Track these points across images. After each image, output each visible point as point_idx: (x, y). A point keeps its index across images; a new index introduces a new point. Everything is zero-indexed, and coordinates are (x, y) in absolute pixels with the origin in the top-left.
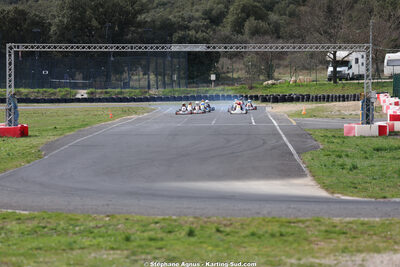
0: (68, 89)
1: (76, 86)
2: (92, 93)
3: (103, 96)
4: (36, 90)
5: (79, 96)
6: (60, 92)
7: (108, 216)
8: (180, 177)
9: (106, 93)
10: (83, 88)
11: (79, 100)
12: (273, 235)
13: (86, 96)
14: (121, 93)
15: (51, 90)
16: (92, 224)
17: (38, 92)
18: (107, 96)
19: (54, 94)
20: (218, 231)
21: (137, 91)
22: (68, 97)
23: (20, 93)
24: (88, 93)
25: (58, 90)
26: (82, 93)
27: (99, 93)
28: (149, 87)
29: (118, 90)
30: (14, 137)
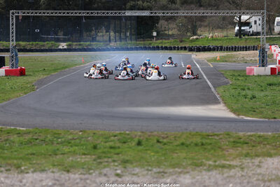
0: (53, 42)
1: (58, 40)
2: (70, 45)
3: (77, 47)
5: (61, 47)
6: (48, 45)
7: (81, 131)
8: (132, 104)
9: (80, 45)
10: (64, 41)
11: (61, 50)
12: (196, 145)
13: (65, 47)
14: (90, 45)
15: (41, 43)
16: (70, 137)
17: (32, 44)
18: (80, 47)
19: (43, 46)
20: (158, 141)
21: (102, 43)
22: (53, 48)
23: (20, 45)
24: (67, 45)
25: (46, 43)
26: (63, 45)
27: (74, 44)
28: (110, 41)
29: (88, 43)
30: (15, 76)
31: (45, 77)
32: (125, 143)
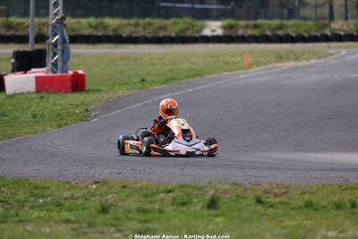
0: (189, 20)
2: (230, 27)
3: (249, 32)
4: (133, 21)
5: (207, 32)
6: (174, 26)
7: (96, 183)
9: (256, 26)
10: (217, 18)
11: (207, 40)
13: (219, 32)
14: (281, 27)
15: (158, 22)
17: (136, 25)
18: (256, 32)
19: (163, 28)
20: (259, 201)
21: (311, 23)
22: (189, 33)
23: (105, 27)
24: (224, 27)
25: (170, 22)
26: (214, 27)
27: (242, 26)
28: (331, 17)
29: (275, 22)
30: (60, 91)
31: (129, 93)
32: (183, 204)
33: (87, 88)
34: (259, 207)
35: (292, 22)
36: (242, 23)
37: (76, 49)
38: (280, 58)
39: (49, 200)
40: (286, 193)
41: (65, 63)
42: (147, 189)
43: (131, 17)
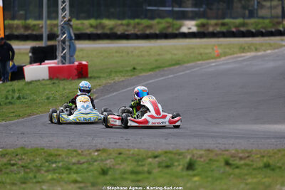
0: (170, 20)
2: (203, 25)
3: (218, 29)
4: (125, 22)
5: (184, 30)
6: (158, 25)
9: (223, 24)
10: (192, 18)
11: (185, 36)
13: (194, 29)
14: (244, 25)
15: (145, 22)
17: (128, 25)
18: (224, 29)
19: (150, 27)
20: (227, 163)
21: (267, 21)
22: (170, 31)
23: (103, 27)
24: (197, 26)
26: (190, 26)
27: (213, 25)
28: (283, 17)
29: (239, 21)
30: (68, 78)
32: (167, 167)
33: (89, 75)
34: (227, 169)
35: (252, 21)
36: (213, 22)
37: (80, 45)
38: (243, 49)
39: (60, 164)
40: (248, 157)
41: (71, 56)
42: (138, 155)
43: (123, 18)
